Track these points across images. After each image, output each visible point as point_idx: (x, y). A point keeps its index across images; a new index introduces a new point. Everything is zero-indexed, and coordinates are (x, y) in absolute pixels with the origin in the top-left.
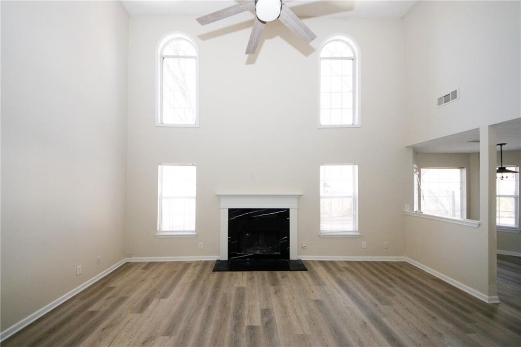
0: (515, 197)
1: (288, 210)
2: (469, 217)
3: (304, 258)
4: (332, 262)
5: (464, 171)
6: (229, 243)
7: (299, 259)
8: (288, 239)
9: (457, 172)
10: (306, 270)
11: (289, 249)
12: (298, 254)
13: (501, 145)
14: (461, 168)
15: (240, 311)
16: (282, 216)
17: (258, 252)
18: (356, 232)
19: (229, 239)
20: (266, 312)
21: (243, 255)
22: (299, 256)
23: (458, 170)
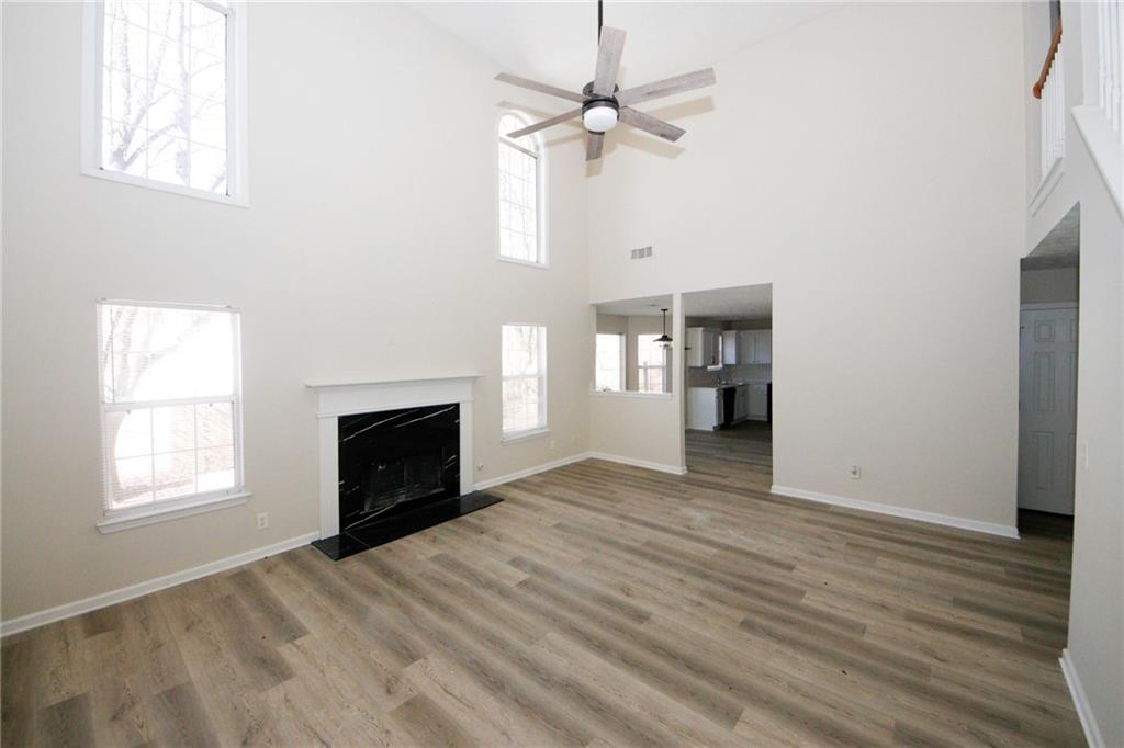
0: (663, 368)
1: (457, 405)
2: (627, 389)
3: (483, 485)
4: (521, 480)
5: (624, 337)
6: (341, 494)
7: (475, 489)
8: (457, 460)
9: (616, 338)
10: (502, 500)
11: (459, 477)
12: (474, 482)
13: (664, 310)
14: (620, 334)
15: (482, 579)
16: (446, 420)
17: (402, 499)
18: (542, 428)
19: (340, 487)
20: (517, 562)
21: (371, 514)
22: (477, 485)
23: (618, 336)
